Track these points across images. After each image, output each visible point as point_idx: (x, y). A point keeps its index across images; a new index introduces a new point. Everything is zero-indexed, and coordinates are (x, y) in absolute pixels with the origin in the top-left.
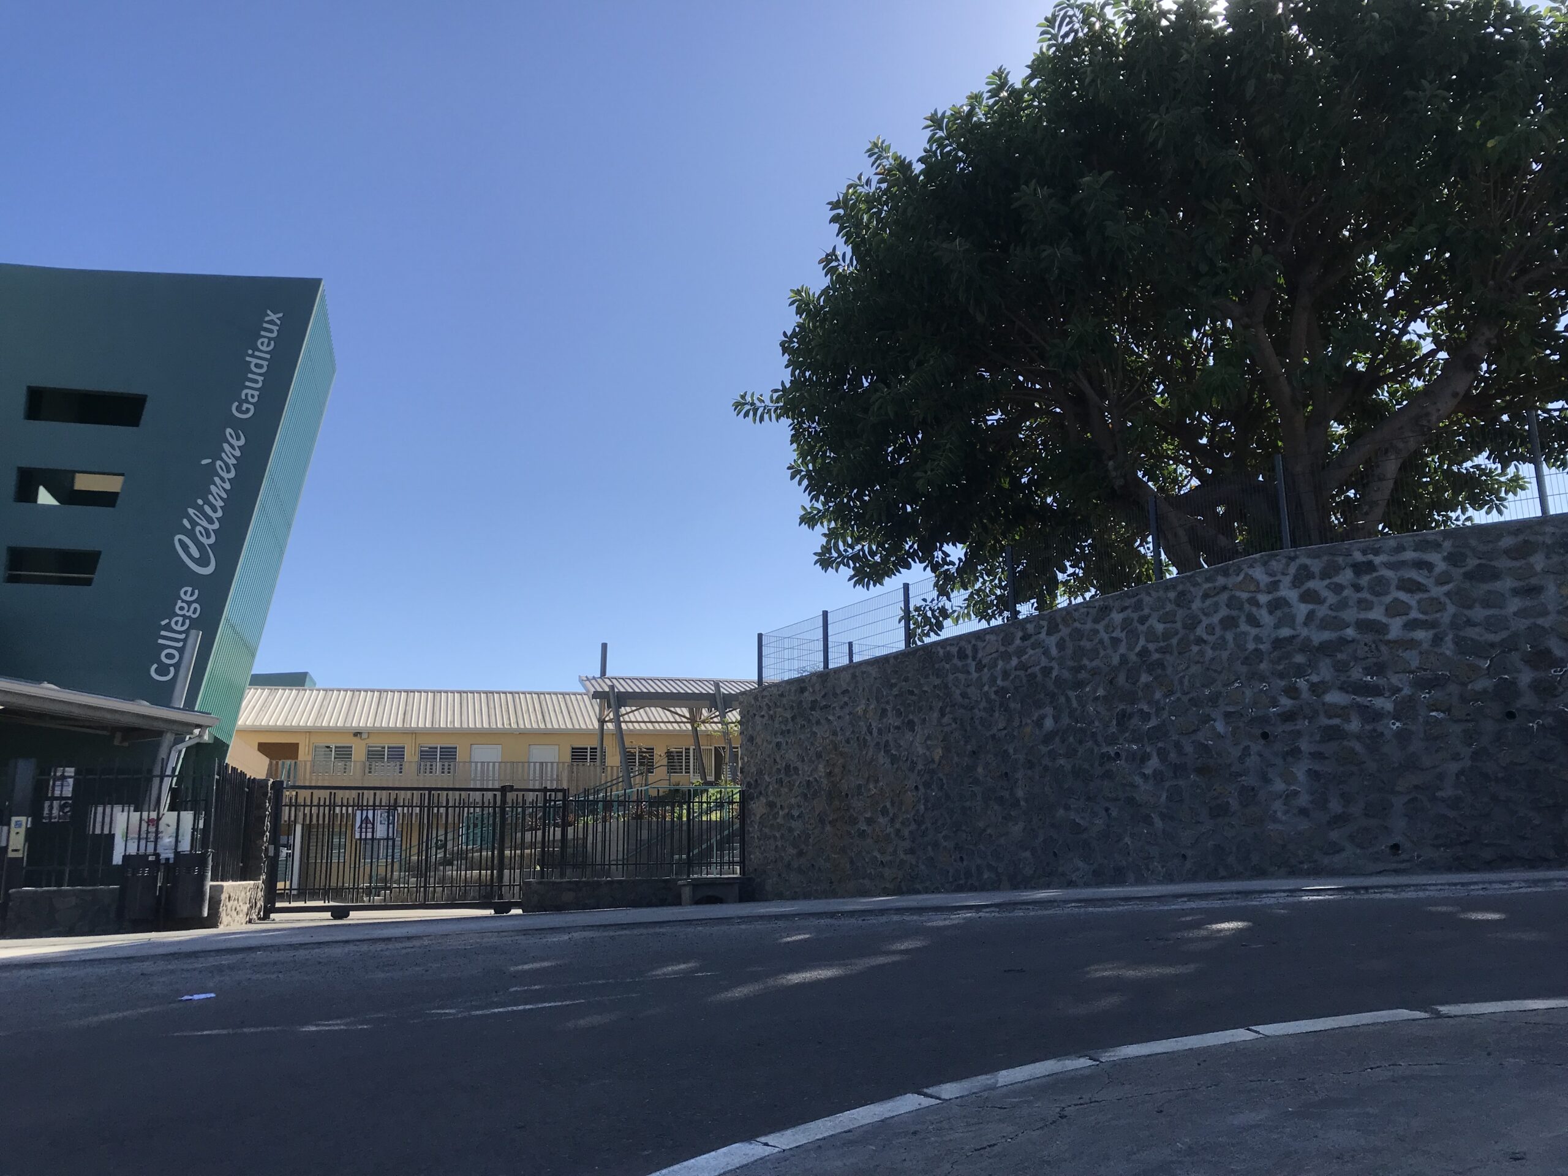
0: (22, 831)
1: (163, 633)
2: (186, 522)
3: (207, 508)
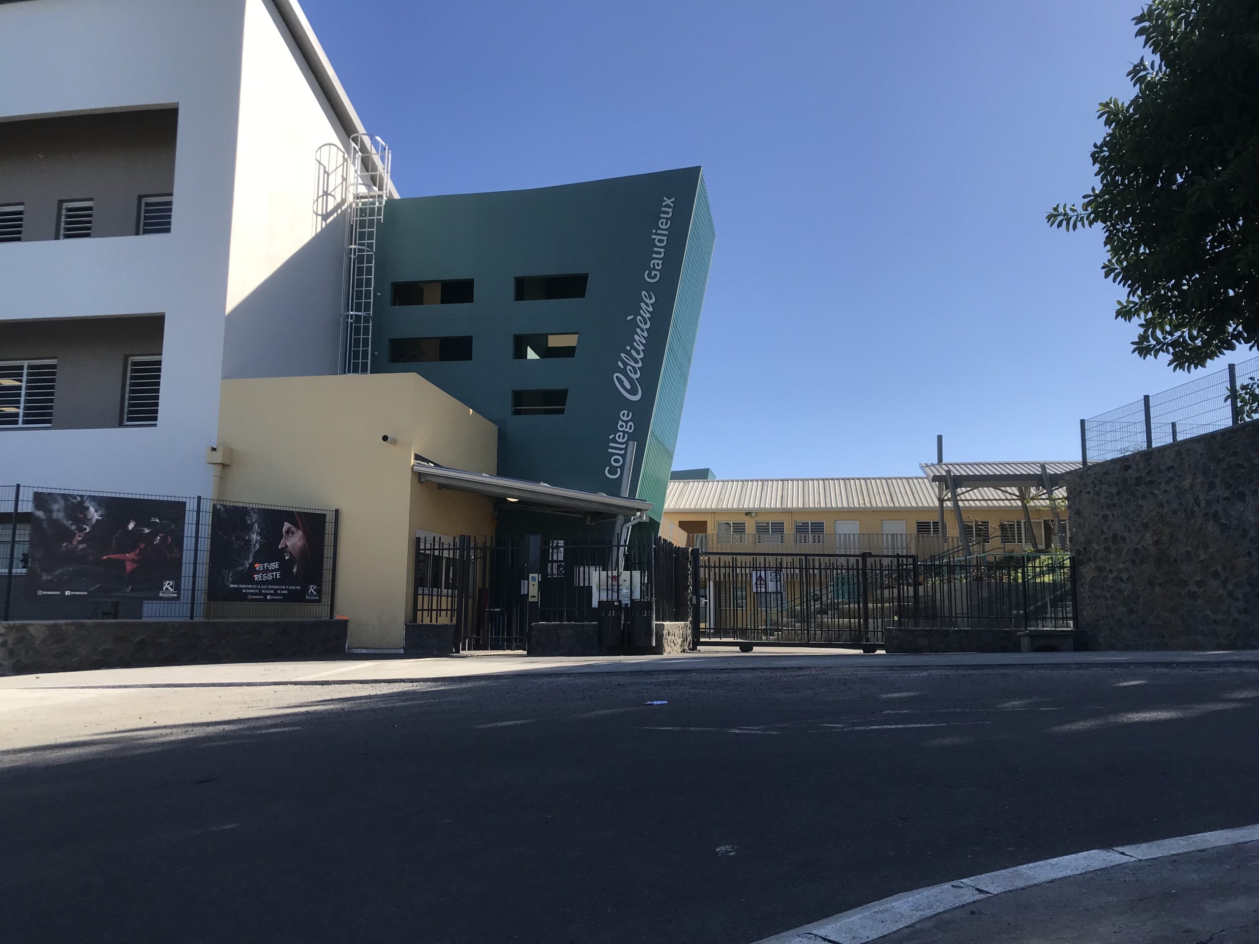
0: (536, 583)
1: (611, 444)
2: (620, 364)
3: (633, 352)
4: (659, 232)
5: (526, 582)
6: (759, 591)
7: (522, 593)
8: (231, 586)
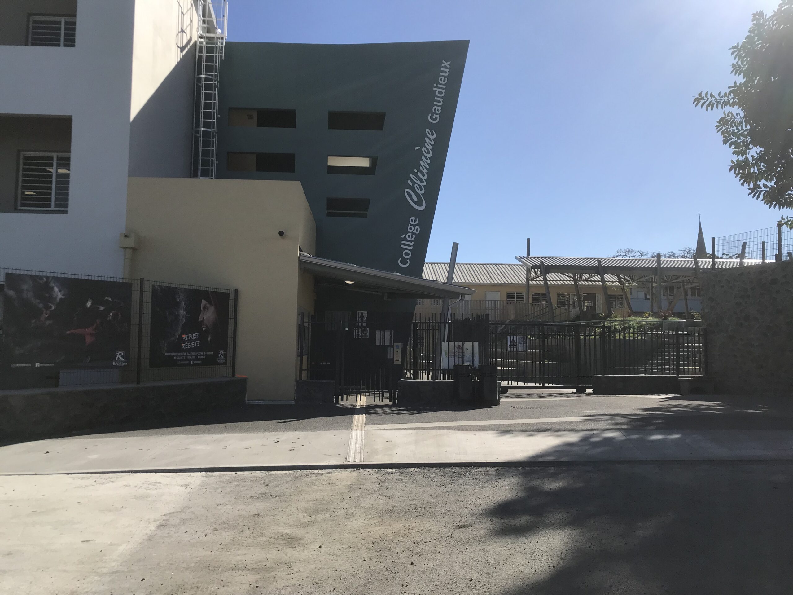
0: (400, 350)
1: (403, 242)
2: (409, 182)
3: (419, 174)
4: (439, 86)
5: (392, 349)
6: (512, 350)
7: (389, 357)
8: (166, 354)
